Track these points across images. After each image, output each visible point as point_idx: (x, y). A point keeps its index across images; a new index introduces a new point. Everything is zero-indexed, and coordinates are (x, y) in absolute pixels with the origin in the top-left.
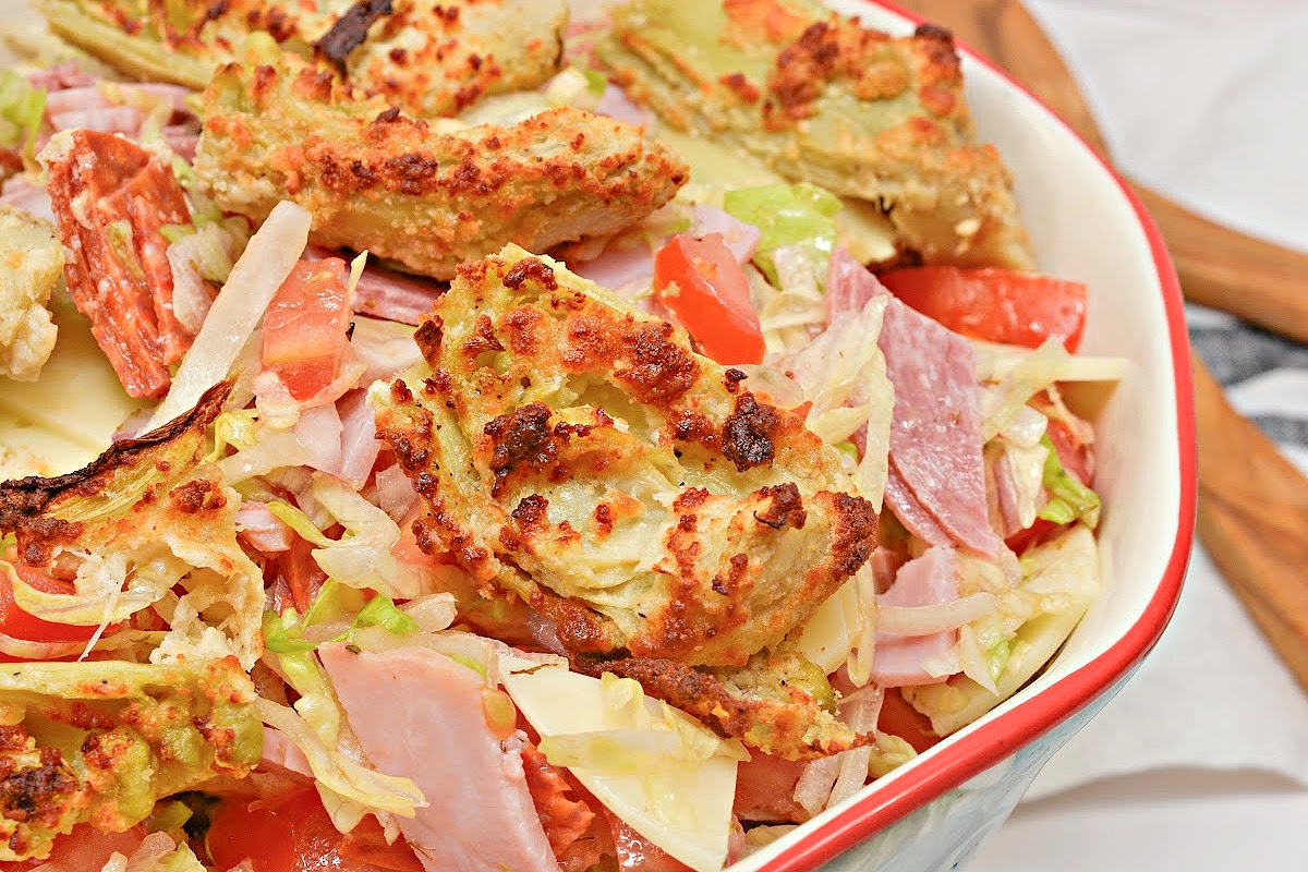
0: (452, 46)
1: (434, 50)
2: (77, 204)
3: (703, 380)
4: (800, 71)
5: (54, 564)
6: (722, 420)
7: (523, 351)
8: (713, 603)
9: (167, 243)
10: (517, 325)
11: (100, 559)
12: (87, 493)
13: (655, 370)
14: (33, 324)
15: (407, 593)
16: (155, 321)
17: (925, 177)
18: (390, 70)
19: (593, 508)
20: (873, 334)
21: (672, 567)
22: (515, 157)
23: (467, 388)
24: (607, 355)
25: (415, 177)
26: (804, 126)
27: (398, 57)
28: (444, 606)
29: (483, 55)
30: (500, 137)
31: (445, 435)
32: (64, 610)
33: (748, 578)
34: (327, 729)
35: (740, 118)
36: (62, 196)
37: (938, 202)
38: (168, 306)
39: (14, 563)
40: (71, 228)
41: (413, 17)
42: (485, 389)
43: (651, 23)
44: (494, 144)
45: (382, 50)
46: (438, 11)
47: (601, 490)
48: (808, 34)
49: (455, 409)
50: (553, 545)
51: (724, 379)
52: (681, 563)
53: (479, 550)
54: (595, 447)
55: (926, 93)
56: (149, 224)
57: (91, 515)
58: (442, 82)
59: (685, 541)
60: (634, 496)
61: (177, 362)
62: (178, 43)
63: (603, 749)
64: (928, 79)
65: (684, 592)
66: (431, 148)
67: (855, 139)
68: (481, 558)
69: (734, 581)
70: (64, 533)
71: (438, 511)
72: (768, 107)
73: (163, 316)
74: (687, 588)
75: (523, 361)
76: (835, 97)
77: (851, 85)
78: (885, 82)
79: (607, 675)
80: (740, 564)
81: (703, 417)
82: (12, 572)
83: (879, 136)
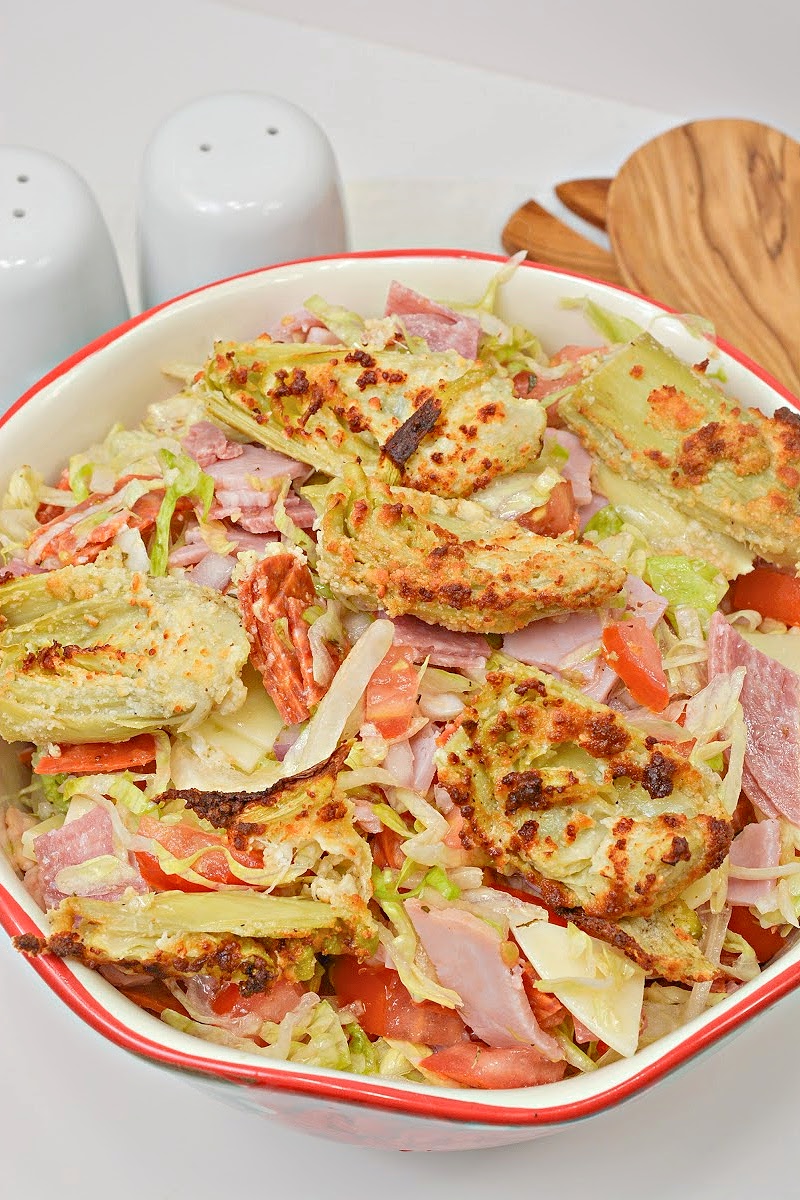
0: (473, 451)
1: (461, 454)
2: (257, 607)
3: (632, 744)
4: (699, 455)
5: (251, 849)
6: (642, 766)
7: (525, 732)
8: (635, 896)
9: (309, 625)
10: (523, 717)
11: (276, 847)
12: (265, 804)
13: (604, 743)
14: (234, 691)
15: (455, 864)
16: (301, 680)
17: (777, 536)
18: (432, 467)
19: (565, 826)
20: (737, 692)
21: (611, 873)
22: (521, 588)
23: (492, 751)
24: (575, 733)
25: (459, 597)
26: (699, 489)
27: (437, 459)
28: (476, 875)
29: (491, 459)
30: (511, 573)
31: (479, 781)
32: (259, 878)
33: (656, 887)
34: (409, 954)
35: (655, 475)
36: (246, 601)
37: (786, 549)
38: (309, 671)
39: (227, 846)
40: (252, 621)
41: (447, 430)
42: (502, 754)
43: (598, 402)
44: (507, 578)
45: (426, 452)
46: (463, 429)
47: (569, 812)
48: (704, 431)
49: (485, 764)
50: (543, 856)
51: (645, 742)
52: (617, 871)
53: (497, 849)
54: (569, 795)
55: (782, 471)
56: (297, 613)
57: (270, 817)
58: (465, 474)
59: (620, 855)
60: (588, 816)
61: (315, 707)
62: (292, 432)
63: (572, 985)
64: (782, 462)
65: (618, 890)
66: (467, 579)
67: (732, 504)
68: (500, 854)
69: (647, 888)
70: (256, 829)
71: (474, 826)
72: (676, 474)
73: (306, 677)
74: (621, 886)
75: (526, 737)
76: (720, 471)
77: (731, 465)
78: (754, 466)
79: (570, 924)
80: (651, 879)
81: (631, 765)
82: (227, 853)
83: (749, 503)
